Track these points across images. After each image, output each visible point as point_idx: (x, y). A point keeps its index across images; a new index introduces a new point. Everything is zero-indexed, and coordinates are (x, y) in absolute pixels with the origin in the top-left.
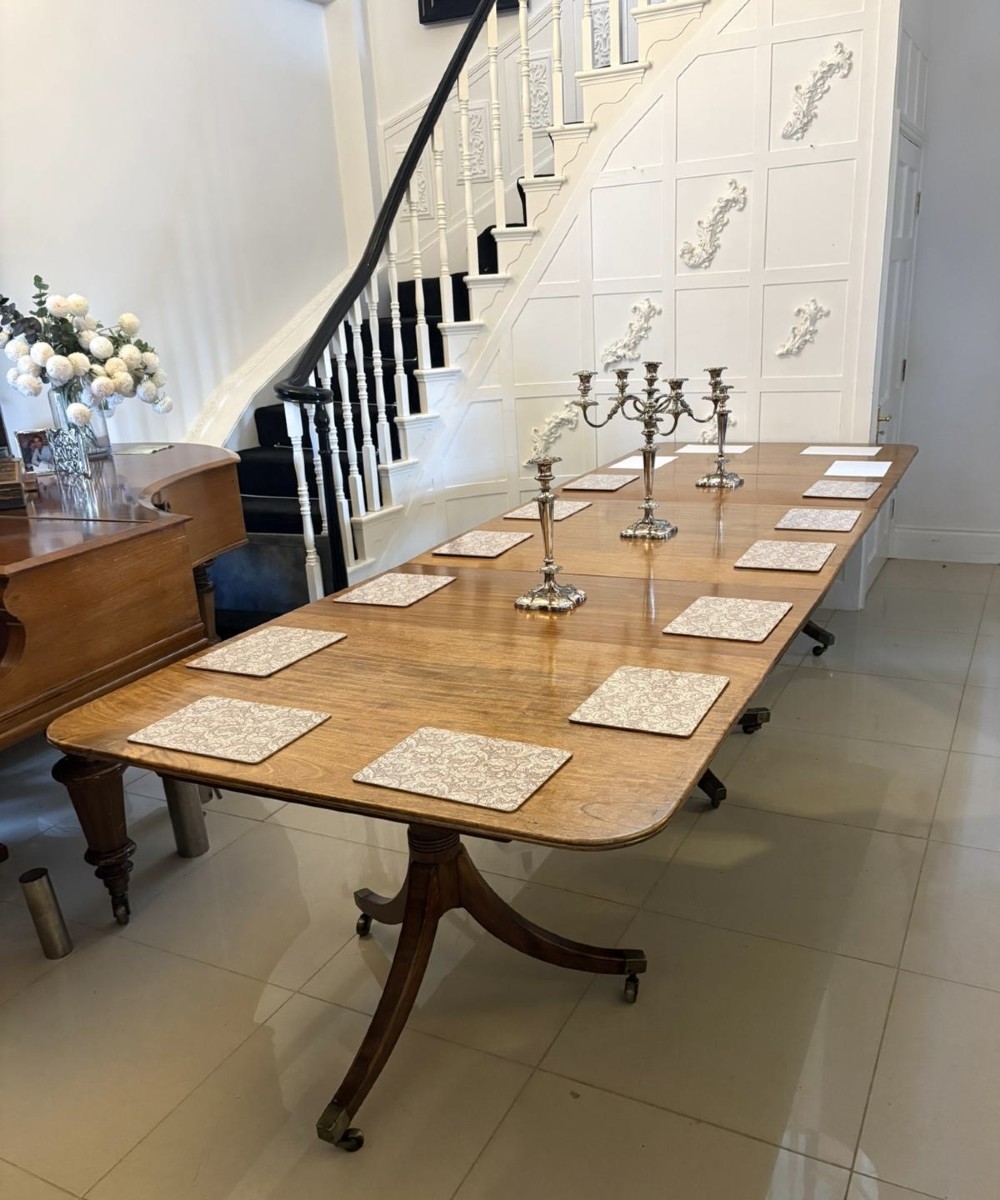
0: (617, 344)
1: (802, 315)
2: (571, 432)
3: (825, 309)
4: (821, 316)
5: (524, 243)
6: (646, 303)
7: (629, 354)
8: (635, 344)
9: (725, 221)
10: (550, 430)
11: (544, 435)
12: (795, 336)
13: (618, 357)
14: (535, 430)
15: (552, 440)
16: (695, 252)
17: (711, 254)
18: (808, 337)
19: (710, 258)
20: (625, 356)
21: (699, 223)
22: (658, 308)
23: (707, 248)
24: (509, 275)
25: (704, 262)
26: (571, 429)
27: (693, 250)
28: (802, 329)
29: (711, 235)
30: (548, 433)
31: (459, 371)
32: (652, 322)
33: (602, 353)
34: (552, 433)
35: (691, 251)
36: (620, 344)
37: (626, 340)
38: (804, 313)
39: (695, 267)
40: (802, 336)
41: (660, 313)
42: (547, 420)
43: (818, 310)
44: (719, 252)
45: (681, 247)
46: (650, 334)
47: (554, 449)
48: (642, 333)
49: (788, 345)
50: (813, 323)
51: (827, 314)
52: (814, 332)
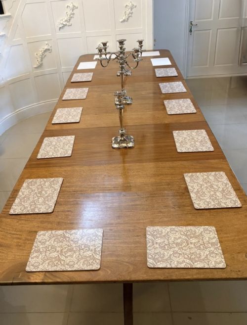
0: (62, 20)
1: (127, 7)
2: (49, 54)
3: (135, 5)
4: (134, 7)
6: (72, 4)
7: (68, 24)
8: (70, 20)
10: (42, 53)
12: (126, 15)
13: (64, 25)
14: (37, 54)
15: (43, 57)
18: (130, 15)
20: (66, 24)
22: (76, 6)
28: (128, 12)
30: (41, 55)
31: (5, 35)
32: (74, 12)
33: (57, 24)
34: (43, 55)
36: (64, 20)
37: (66, 18)
40: (128, 14)
41: (77, 8)
42: (40, 50)
43: (133, 5)
46: (74, 16)
47: (44, 60)
48: (72, 16)
49: (124, 18)
50: (131, 10)
51: (136, 7)
52: (132, 13)
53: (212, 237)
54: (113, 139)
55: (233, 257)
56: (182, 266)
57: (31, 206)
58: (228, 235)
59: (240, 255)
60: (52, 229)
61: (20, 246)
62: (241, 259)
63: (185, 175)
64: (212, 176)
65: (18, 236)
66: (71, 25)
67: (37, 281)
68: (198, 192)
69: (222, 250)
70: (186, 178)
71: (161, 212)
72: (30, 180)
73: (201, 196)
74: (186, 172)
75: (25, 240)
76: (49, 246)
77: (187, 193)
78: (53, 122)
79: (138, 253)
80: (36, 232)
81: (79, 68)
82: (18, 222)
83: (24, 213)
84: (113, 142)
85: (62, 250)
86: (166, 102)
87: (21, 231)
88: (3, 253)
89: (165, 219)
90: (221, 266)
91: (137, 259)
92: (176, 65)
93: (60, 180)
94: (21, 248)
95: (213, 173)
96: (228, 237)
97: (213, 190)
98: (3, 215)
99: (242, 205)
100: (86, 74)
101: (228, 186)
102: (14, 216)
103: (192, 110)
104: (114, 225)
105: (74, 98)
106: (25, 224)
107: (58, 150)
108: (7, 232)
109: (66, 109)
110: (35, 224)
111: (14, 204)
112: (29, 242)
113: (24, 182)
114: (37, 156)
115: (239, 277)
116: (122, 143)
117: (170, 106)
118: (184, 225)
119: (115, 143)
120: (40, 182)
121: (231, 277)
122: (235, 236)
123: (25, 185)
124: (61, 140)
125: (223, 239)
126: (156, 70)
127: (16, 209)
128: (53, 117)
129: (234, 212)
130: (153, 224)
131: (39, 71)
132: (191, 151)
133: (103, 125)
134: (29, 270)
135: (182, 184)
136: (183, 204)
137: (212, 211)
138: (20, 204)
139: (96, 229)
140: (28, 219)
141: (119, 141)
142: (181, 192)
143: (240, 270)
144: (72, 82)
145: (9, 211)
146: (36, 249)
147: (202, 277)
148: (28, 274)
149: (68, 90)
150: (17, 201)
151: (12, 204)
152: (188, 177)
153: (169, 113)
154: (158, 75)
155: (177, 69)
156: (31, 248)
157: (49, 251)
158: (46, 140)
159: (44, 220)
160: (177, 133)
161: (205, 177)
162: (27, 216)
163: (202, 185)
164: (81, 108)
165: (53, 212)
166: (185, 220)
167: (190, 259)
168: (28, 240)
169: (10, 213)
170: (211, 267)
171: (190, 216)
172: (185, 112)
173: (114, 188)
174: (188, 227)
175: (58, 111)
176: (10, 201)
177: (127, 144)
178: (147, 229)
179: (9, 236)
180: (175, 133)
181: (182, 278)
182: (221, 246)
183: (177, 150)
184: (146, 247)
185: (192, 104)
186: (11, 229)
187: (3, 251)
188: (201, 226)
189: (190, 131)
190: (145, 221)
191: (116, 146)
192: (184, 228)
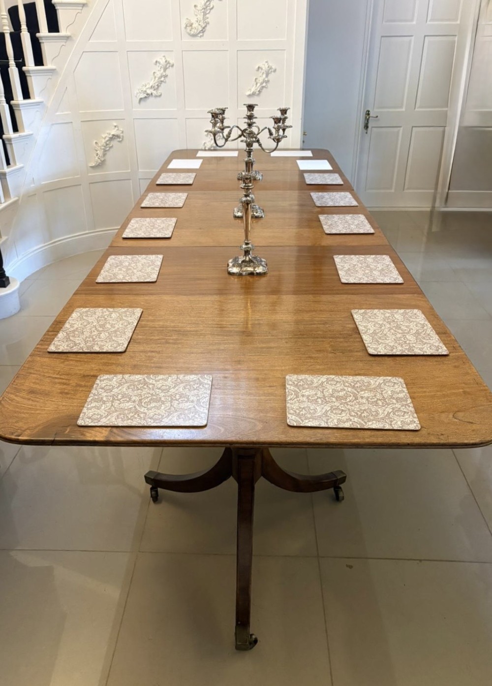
0: (146, 86)
1: (260, 70)
2: (119, 143)
3: (273, 67)
4: (271, 72)
5: (78, 11)
6: (164, 58)
7: (154, 93)
8: (158, 86)
9: (211, 6)
10: (106, 143)
11: (103, 146)
12: (257, 84)
13: (147, 94)
14: (96, 143)
15: (108, 149)
16: (193, 26)
17: (204, 28)
18: (264, 84)
19: (203, 30)
20: (152, 94)
21: (195, 6)
22: (172, 62)
23: (201, 23)
24: (68, 34)
25: (200, 33)
26: (119, 142)
27: (192, 24)
28: (261, 80)
29: (204, 15)
30: (105, 145)
31: (42, 102)
32: (168, 72)
33: (136, 91)
34: (107, 145)
35: (191, 25)
36: (148, 86)
37: (152, 83)
38: (262, 69)
39: (194, 36)
40: (262, 83)
41: (173, 66)
42: (104, 136)
43: (270, 68)
44: (208, 28)
45: (184, 22)
46: (167, 80)
47: (109, 155)
48: (162, 79)
49: (253, 90)
50: (267, 76)
51: (275, 71)
52: (268, 82)
53: (398, 390)
54: (231, 261)
55: (433, 417)
56: (347, 425)
57: (86, 342)
58: (425, 390)
59: (443, 415)
60: (123, 373)
61: (67, 393)
62: (446, 421)
63: (353, 311)
64: (399, 314)
65: (64, 381)
66: (160, 96)
67: (97, 439)
68: (375, 333)
69: (414, 407)
70: (355, 316)
71: (311, 358)
72: (84, 310)
73: (380, 338)
74: (355, 308)
75: (76, 386)
76: (119, 394)
77: (357, 336)
78: (124, 236)
79: (271, 407)
80: (96, 377)
81: (171, 166)
82: (63, 363)
83: (75, 351)
84: (231, 265)
85: (140, 400)
86: (322, 218)
87: (68, 375)
88: (37, 402)
89: (318, 367)
90: (412, 427)
91: (269, 415)
92: (341, 171)
93: (138, 312)
94: (69, 396)
95: (402, 311)
96: (425, 392)
97: (400, 331)
98: (37, 353)
99: (450, 353)
100: (183, 175)
101: (425, 328)
102: (56, 355)
103: (368, 228)
104: (231, 372)
105: (162, 205)
106: (77, 366)
107: (133, 272)
108: (44, 376)
109: (148, 219)
110: (93, 366)
111: (56, 339)
112: (84, 389)
113: (73, 311)
114: (96, 279)
115: (442, 442)
116: (246, 266)
117: (330, 222)
118: (349, 375)
119: (234, 266)
120: (103, 313)
121: (428, 442)
122: (437, 391)
123: (74, 315)
124: (138, 260)
125: (417, 395)
126: (306, 175)
127: (59, 344)
128: (125, 229)
129: (437, 361)
130: (296, 371)
131: (98, 173)
132: (364, 282)
133: (212, 244)
134: (83, 424)
135: (349, 324)
136: (349, 349)
137: (398, 358)
138: (67, 338)
139: (200, 375)
140: (81, 360)
141: (240, 262)
142: (347, 334)
143: (443, 433)
144: (158, 185)
145: (47, 349)
146: (96, 397)
147: (380, 440)
148: (82, 429)
149: (150, 195)
150: (61, 335)
151: (54, 339)
152: (358, 315)
153: (327, 232)
154: (308, 182)
155: (342, 175)
156: (87, 397)
157: (118, 400)
158: (111, 260)
159: (110, 362)
160: (342, 259)
161: (388, 315)
162: (79, 356)
163: (381, 326)
164: (174, 220)
165: (125, 352)
166: (352, 369)
167: (360, 417)
168: (81, 386)
169: (49, 350)
170: (395, 428)
171: (361, 365)
172: (355, 231)
173: (231, 325)
174: (357, 377)
175: (133, 221)
176: (49, 335)
177: (254, 268)
178: (287, 377)
179: (47, 380)
180: (338, 259)
181: (345, 441)
182: (412, 402)
183: (340, 280)
184: (286, 401)
185: (367, 221)
186: (52, 372)
187: (38, 400)
188: (380, 376)
189: (363, 256)
190: (283, 368)
191: (235, 270)
192: (351, 378)
